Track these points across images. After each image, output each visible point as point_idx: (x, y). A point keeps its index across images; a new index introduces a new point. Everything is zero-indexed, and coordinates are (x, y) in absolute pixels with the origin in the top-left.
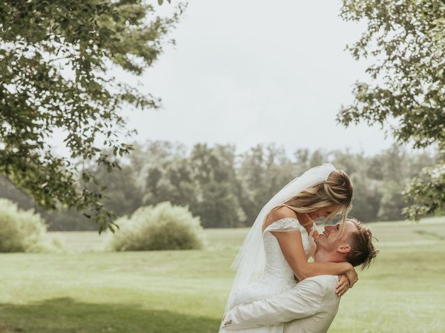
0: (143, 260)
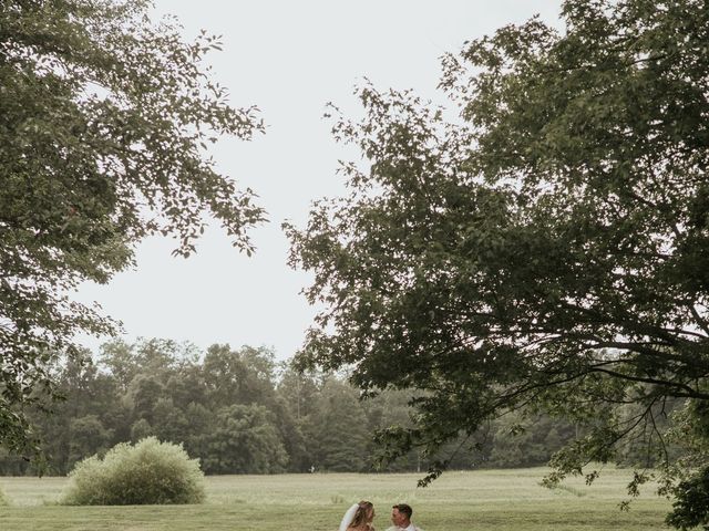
0: (118, 517)
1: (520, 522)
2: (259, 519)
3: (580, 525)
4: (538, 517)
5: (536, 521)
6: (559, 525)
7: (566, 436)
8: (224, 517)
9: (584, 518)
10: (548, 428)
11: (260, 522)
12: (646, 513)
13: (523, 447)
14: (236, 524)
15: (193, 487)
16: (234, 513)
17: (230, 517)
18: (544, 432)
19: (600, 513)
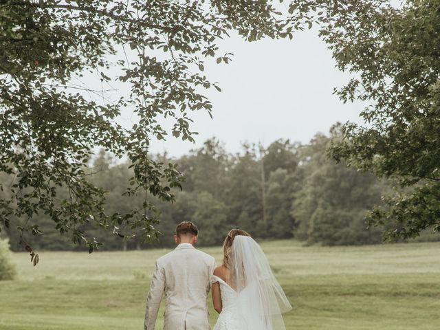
1: (313, 294)
2: (77, 294)
3: (366, 297)
4: (328, 289)
5: (326, 294)
6: (348, 297)
7: (255, 217)
8: (44, 292)
9: (368, 290)
10: (239, 210)
11: (79, 296)
12: (422, 285)
13: (217, 228)
14: (57, 298)
15: (5, 265)
16: (51, 289)
17: (50, 292)
18: (235, 214)
19: (381, 286)
